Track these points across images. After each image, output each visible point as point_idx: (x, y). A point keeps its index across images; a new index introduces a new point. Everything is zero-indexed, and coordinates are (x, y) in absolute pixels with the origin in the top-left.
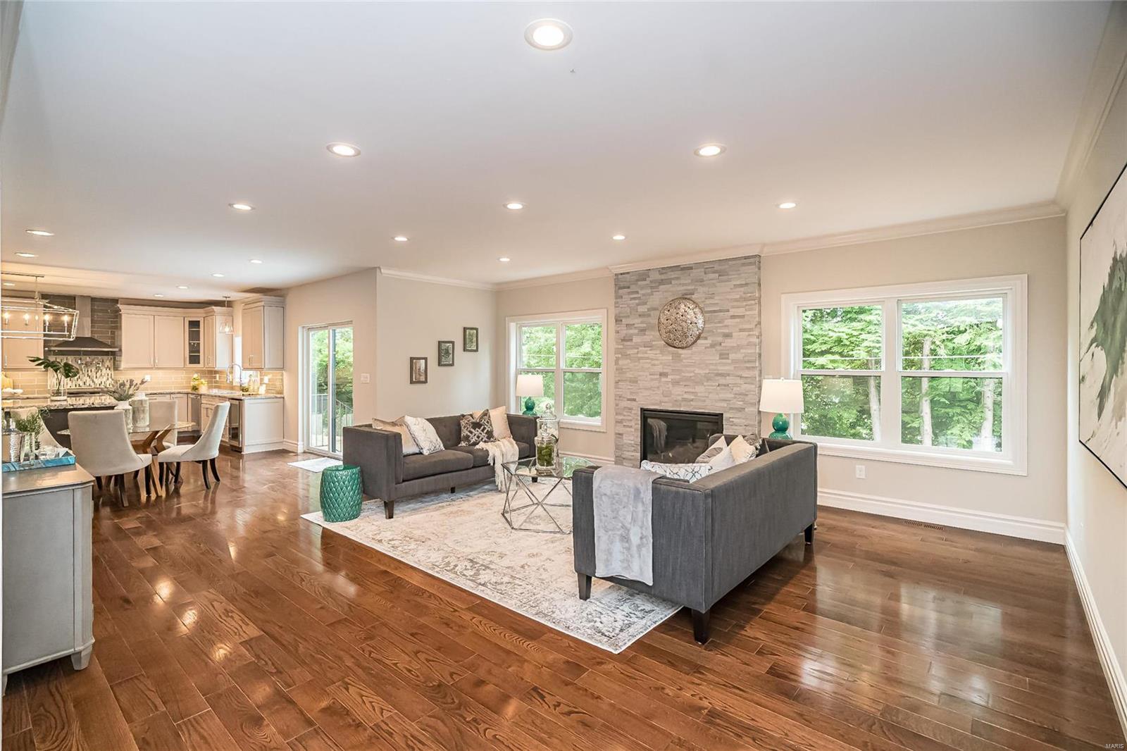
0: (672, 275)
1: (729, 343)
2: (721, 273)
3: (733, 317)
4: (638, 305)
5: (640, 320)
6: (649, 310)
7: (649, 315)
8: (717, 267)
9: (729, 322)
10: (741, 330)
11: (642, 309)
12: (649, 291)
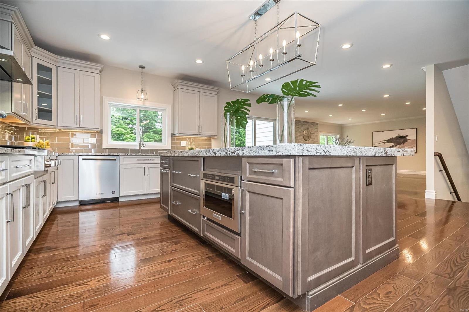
0: (305, 123)
1: (314, 140)
2: (313, 125)
3: (315, 135)
4: (299, 129)
5: (299, 133)
6: (301, 131)
7: (301, 132)
8: (313, 124)
9: (314, 136)
10: (316, 138)
11: (300, 130)
12: (301, 126)
